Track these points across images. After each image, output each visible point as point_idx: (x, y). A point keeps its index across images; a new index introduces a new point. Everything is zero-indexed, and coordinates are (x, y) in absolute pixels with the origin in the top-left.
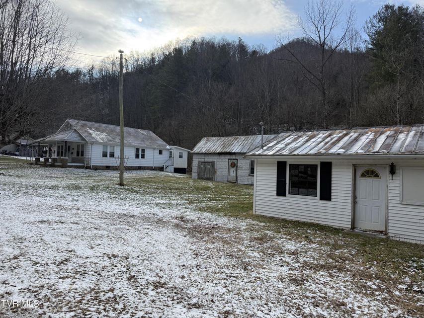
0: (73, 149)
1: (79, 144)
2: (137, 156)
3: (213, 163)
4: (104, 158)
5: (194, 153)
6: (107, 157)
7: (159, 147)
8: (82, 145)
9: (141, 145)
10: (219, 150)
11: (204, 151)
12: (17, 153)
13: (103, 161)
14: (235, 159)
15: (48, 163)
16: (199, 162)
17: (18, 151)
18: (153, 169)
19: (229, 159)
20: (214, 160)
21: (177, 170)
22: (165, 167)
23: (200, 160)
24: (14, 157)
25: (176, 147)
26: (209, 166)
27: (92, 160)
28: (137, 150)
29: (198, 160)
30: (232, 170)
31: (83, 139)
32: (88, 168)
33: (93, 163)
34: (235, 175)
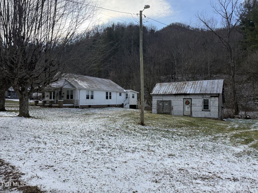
0: (64, 93)
1: (68, 90)
2: (107, 98)
3: (170, 102)
4: (88, 100)
5: (154, 95)
6: (89, 99)
7: (120, 91)
8: (71, 91)
9: (109, 90)
10: (174, 92)
11: (161, 92)
12: (9, 97)
13: (87, 102)
14: (189, 99)
15: (45, 105)
16: (158, 101)
17: (10, 95)
18: (117, 107)
19: (184, 99)
20: (170, 100)
21: (132, 107)
22: (124, 105)
23: (159, 99)
24: (9, 99)
25: (131, 90)
26: (167, 104)
27: (80, 102)
28: (107, 93)
29: (156, 99)
30: (186, 107)
31: (73, 86)
32: (77, 107)
33: (81, 104)
34: (189, 110)
